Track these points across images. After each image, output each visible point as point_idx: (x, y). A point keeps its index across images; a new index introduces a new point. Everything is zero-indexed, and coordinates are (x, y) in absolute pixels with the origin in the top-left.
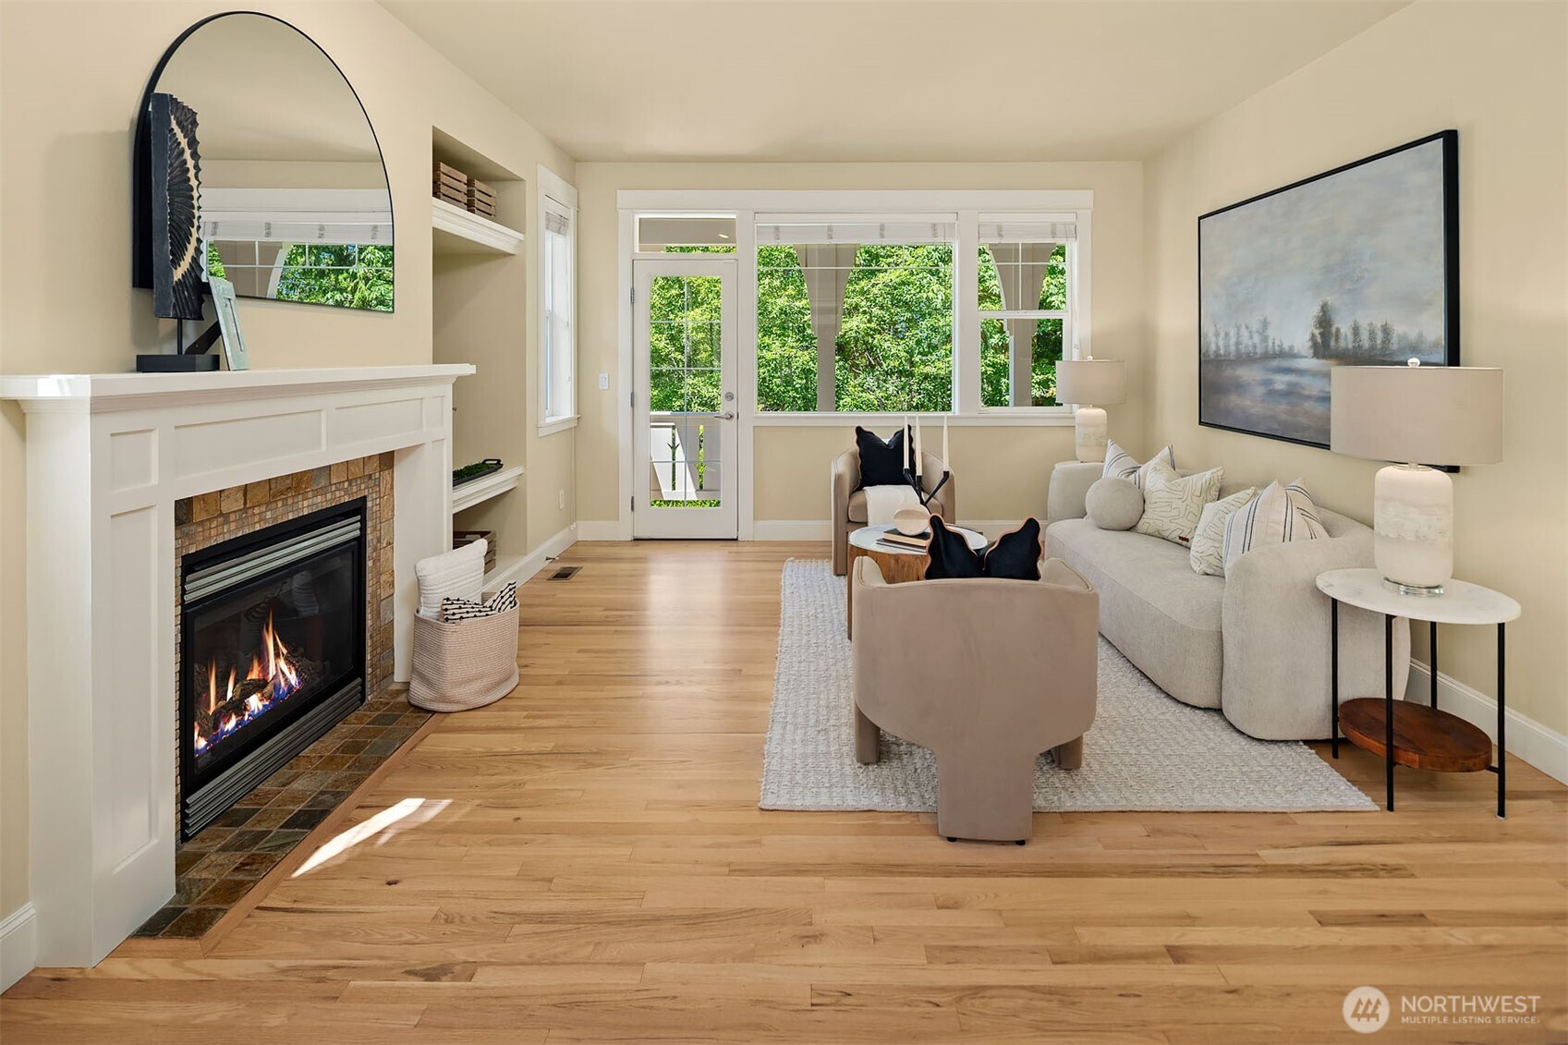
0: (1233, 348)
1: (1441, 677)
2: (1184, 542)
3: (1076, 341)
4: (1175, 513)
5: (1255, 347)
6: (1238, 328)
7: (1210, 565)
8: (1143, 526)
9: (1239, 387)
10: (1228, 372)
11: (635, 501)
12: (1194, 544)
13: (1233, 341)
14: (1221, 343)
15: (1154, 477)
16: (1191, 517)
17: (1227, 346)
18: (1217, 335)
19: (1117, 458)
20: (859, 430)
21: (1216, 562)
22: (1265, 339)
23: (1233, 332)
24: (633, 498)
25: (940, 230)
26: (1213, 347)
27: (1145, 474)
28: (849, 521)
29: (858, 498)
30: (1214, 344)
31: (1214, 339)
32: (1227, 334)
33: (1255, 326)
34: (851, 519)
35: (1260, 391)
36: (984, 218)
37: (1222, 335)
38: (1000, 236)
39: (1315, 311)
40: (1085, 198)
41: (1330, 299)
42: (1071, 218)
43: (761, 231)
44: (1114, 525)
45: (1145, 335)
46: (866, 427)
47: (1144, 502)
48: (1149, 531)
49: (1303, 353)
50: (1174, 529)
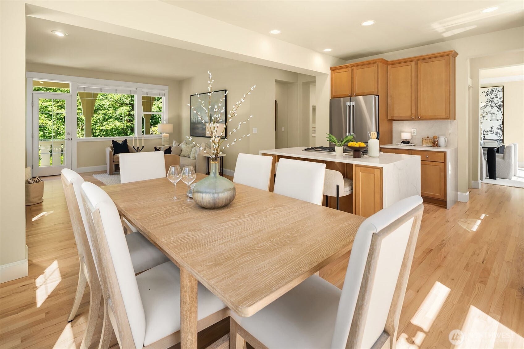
0: (197, 121)
1: (223, 169)
2: (189, 156)
3: (165, 119)
4: (187, 151)
5: (200, 121)
7: (193, 158)
8: (181, 155)
9: (198, 128)
10: (196, 125)
11: (33, 166)
12: (191, 156)
13: (197, 120)
14: (195, 120)
15: (183, 146)
16: (190, 152)
17: (196, 121)
18: (194, 119)
19: (176, 143)
20: (113, 141)
21: (194, 157)
22: (202, 119)
23: (197, 118)
24: (32, 165)
25: (132, 92)
27: (181, 145)
28: (114, 162)
29: (115, 156)
30: (193, 120)
32: (196, 118)
34: (114, 161)
35: (201, 129)
36: (143, 90)
38: (147, 94)
39: (209, 115)
40: (167, 87)
41: (211, 113)
42: (164, 92)
43: (79, 88)
46: (115, 140)
47: (181, 150)
49: (208, 123)
50: (187, 154)
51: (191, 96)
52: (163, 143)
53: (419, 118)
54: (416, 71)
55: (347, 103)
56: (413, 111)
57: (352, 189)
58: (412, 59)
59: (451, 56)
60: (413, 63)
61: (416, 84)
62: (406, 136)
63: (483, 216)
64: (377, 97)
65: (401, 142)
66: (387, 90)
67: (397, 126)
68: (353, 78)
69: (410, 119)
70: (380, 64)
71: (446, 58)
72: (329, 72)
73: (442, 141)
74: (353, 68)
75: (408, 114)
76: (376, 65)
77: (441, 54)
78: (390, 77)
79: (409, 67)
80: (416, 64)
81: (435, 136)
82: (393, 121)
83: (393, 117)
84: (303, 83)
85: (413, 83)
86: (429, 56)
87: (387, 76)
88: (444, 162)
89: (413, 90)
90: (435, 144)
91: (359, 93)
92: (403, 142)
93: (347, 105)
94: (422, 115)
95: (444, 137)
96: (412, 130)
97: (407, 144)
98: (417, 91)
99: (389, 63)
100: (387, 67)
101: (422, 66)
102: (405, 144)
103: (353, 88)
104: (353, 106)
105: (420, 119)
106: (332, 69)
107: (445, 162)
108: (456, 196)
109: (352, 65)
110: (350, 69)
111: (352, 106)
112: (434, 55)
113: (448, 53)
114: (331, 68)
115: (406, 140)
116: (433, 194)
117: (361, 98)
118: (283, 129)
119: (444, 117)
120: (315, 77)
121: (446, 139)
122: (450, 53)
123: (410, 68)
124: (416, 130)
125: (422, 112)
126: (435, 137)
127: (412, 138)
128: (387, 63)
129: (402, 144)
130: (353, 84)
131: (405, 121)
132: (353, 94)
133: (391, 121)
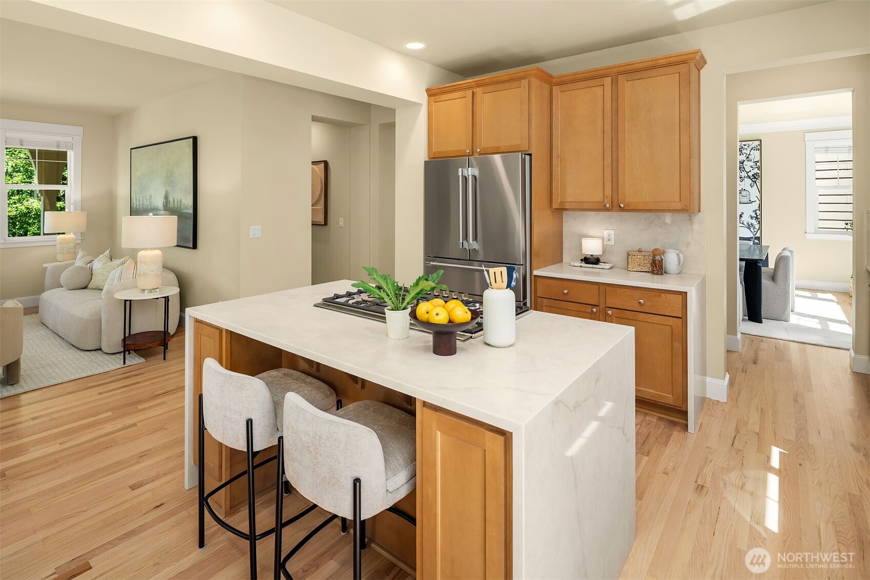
0: (141, 206)
2: (103, 290)
5: (148, 206)
6: (143, 198)
8: (90, 286)
13: (141, 203)
14: (138, 204)
17: (139, 205)
18: (136, 200)
19: (83, 257)
22: (151, 203)
23: (141, 200)
26: (135, 206)
27: (96, 263)
31: (135, 202)
32: (139, 200)
33: (148, 197)
37: (138, 200)
38: (22, 145)
39: (164, 193)
40: (80, 130)
41: (168, 189)
42: (70, 139)
44: (74, 287)
45: (111, 198)
47: (92, 275)
48: (93, 288)
49: (161, 209)
50: (99, 285)
51: (131, 149)
52: (59, 257)
53: (621, 207)
54: (615, 98)
55: (460, 169)
56: (608, 192)
57: (413, 476)
58: (605, 71)
59: (692, 65)
60: (608, 81)
61: (615, 130)
62: (592, 247)
63: (776, 454)
64: (527, 157)
65: (582, 260)
66: (551, 141)
67: (572, 225)
68: (475, 114)
69: (601, 208)
70: (535, 82)
71: (682, 68)
72: (423, 99)
73: (671, 260)
74: (475, 90)
75: (598, 197)
76: (525, 82)
77: (672, 59)
78: (558, 113)
79: (599, 91)
80: (615, 83)
81: (656, 250)
82: (564, 212)
83: (562, 203)
84: (381, 125)
85: (608, 127)
86: (645, 64)
87: (551, 110)
88: (681, 316)
89: (608, 142)
90: (657, 267)
91: (488, 148)
92: (587, 260)
93: (460, 174)
94: (627, 200)
95: (677, 252)
96: (606, 233)
97: (594, 266)
98: (616, 145)
99: (554, 80)
100: (551, 91)
101: (628, 87)
102: (590, 265)
103: (474, 137)
104: (475, 177)
105: (622, 210)
106: (431, 93)
107: (683, 318)
108: (703, 385)
109: (474, 83)
110: (469, 93)
111: (470, 177)
112: (654, 62)
113: (689, 56)
114: (427, 90)
115: (592, 255)
116: (655, 393)
117: (497, 158)
118: (341, 223)
119: (678, 206)
120: (392, 111)
121: (681, 255)
122: (692, 56)
123: (602, 93)
124: (612, 232)
125: (629, 194)
126: (655, 252)
127: (604, 251)
128: (550, 81)
129: (583, 264)
130: (474, 126)
131: (588, 213)
132: (474, 151)
133: (560, 211)
